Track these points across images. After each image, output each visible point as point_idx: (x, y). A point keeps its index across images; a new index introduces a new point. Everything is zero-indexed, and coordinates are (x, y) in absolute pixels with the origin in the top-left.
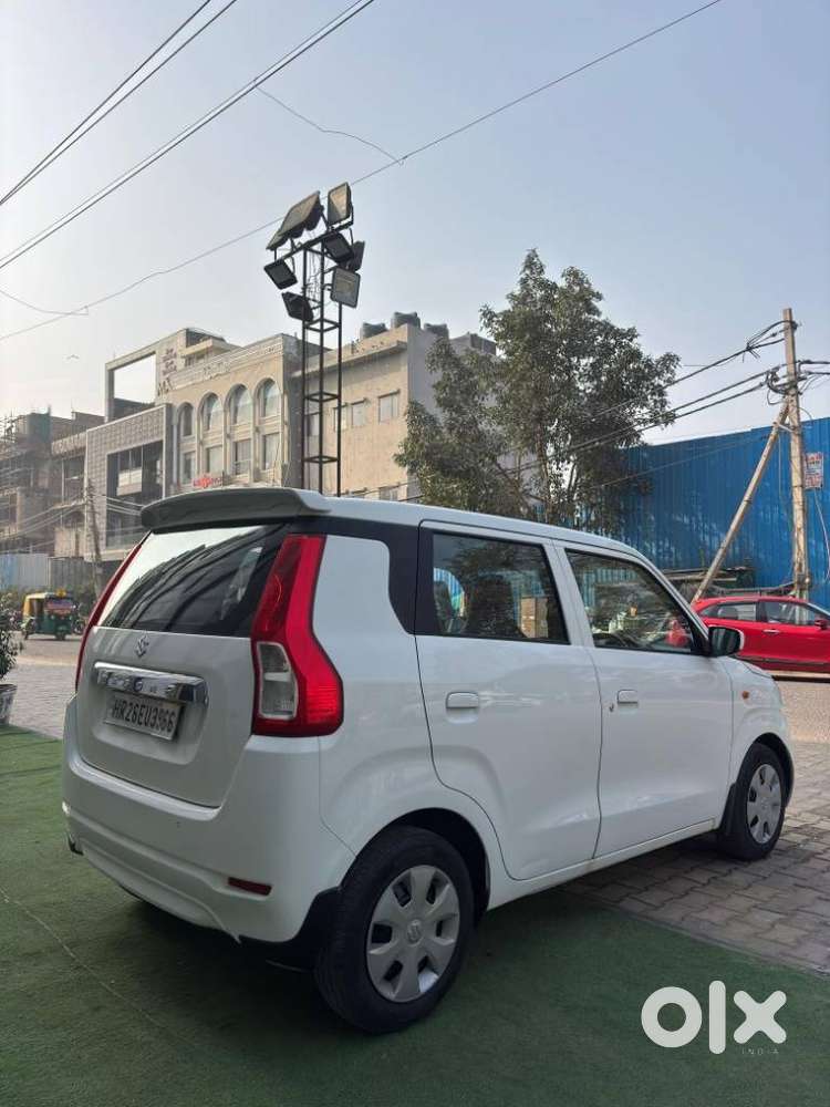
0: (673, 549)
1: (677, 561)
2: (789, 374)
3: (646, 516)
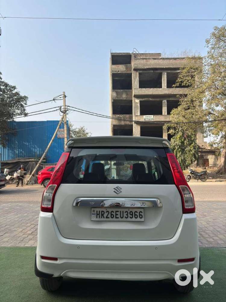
0: (23, 152)
1: (24, 156)
2: (64, 109)
3: (15, 142)
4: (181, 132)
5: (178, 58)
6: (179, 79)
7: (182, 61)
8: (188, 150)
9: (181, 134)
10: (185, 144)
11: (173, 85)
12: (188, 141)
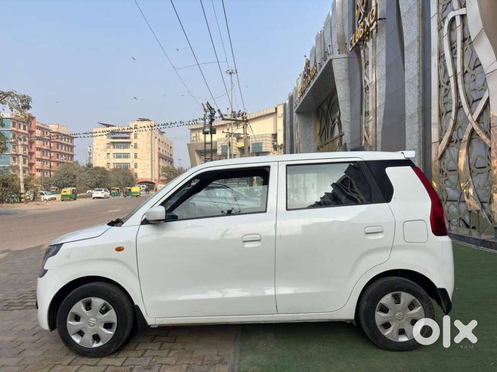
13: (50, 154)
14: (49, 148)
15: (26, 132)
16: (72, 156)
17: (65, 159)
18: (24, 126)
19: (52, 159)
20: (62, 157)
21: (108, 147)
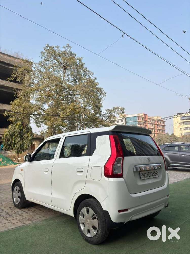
4: (21, 121)
5: (12, 57)
6: (14, 74)
7: (15, 60)
8: (26, 136)
9: (21, 123)
10: (24, 131)
11: (8, 79)
12: (26, 129)
13: (154, 130)
14: (153, 128)
15: (144, 121)
16: (164, 130)
17: (161, 132)
18: (143, 119)
19: (155, 133)
20: (159, 131)
21: (181, 125)
